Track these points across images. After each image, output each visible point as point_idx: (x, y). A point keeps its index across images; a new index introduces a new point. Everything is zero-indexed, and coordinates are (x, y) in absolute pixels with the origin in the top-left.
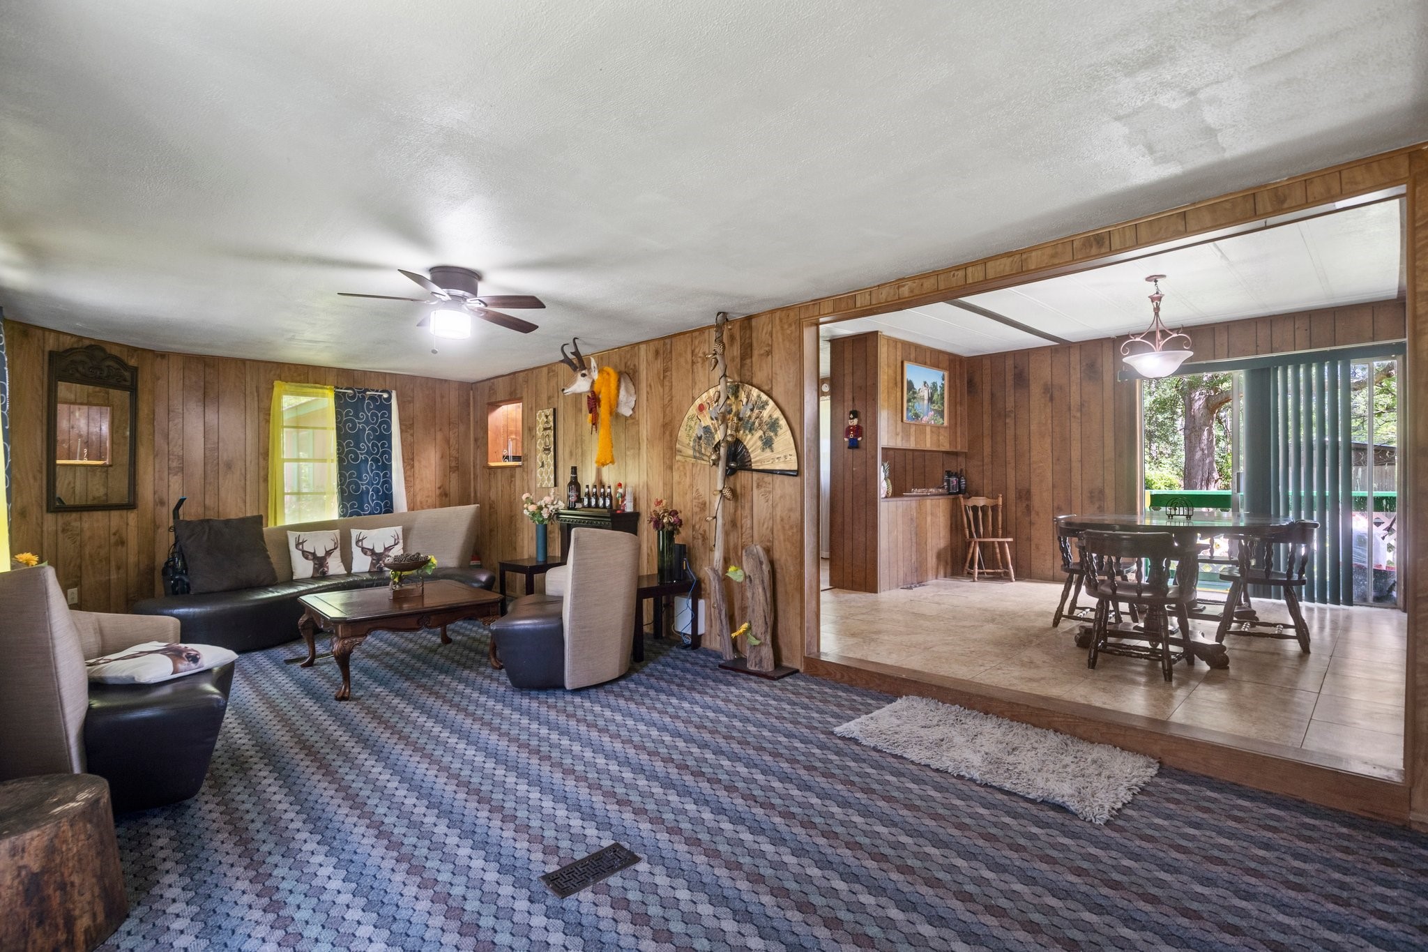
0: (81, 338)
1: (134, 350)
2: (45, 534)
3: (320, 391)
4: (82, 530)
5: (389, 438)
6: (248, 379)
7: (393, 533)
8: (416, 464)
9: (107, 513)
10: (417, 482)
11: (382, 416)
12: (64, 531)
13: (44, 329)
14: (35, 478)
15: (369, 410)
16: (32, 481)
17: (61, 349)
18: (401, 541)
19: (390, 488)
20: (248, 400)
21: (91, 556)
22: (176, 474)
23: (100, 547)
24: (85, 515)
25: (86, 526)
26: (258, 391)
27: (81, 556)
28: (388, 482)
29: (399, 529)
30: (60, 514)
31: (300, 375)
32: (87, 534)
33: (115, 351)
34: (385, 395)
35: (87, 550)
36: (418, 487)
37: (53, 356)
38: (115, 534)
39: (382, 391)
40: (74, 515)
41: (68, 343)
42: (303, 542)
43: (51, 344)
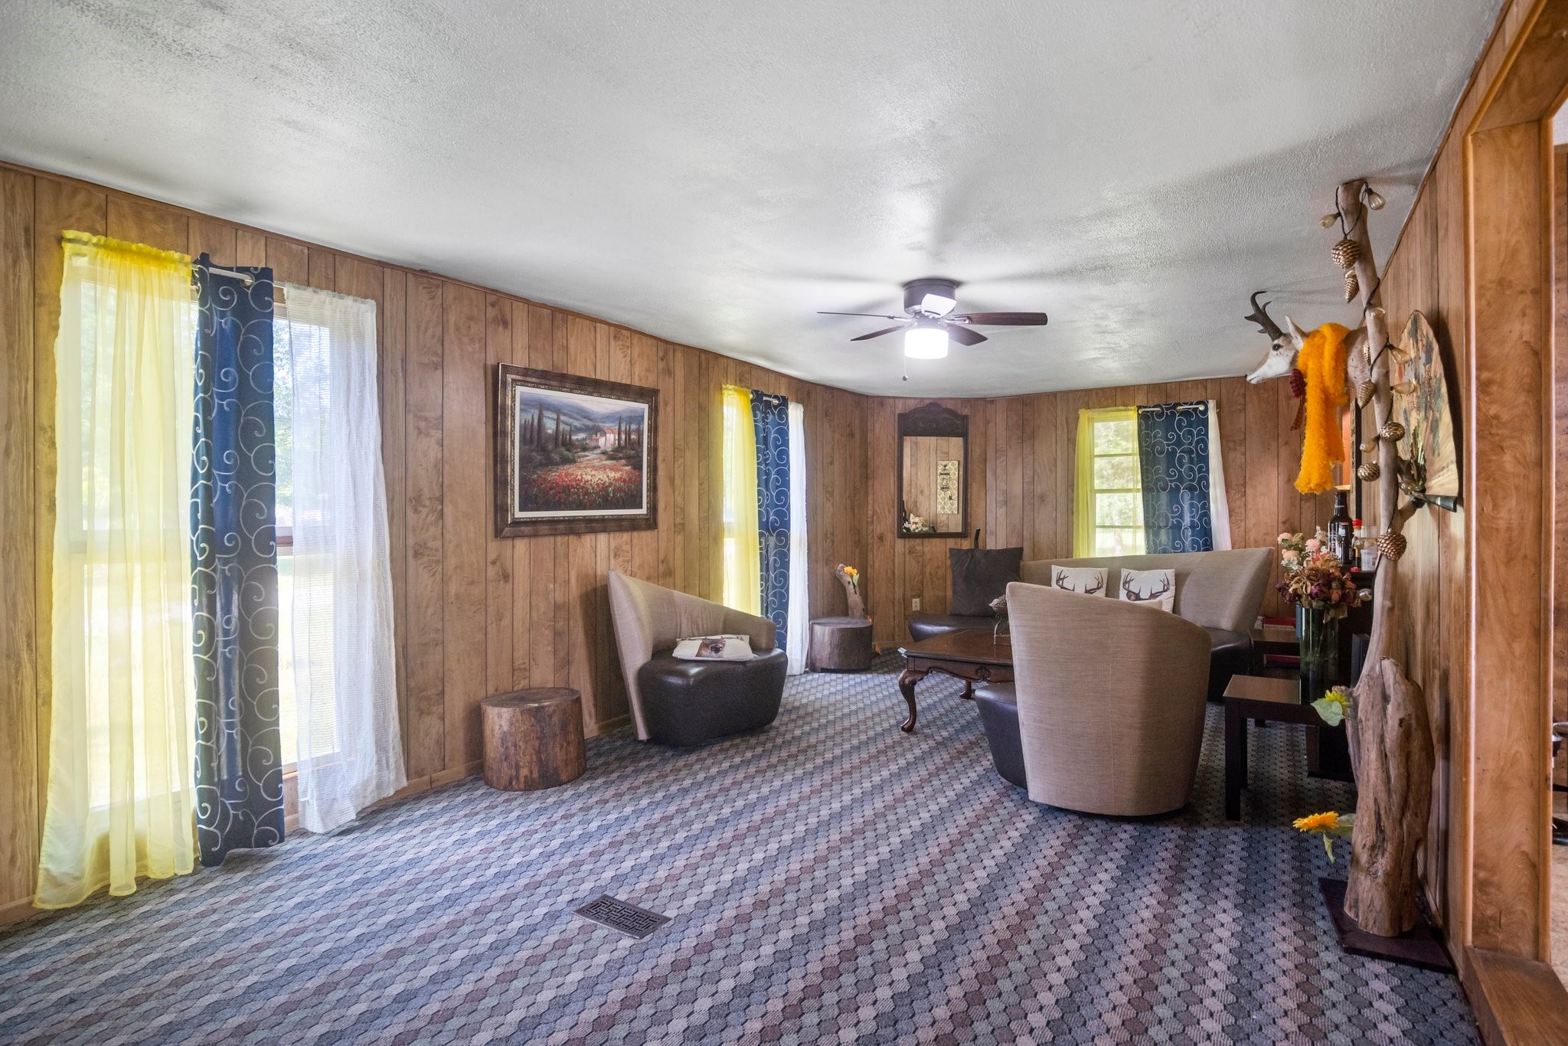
0: (922, 399)
1: (967, 401)
2: (896, 554)
3: (1124, 413)
4: (923, 553)
5: (1205, 459)
6: (1059, 412)
7: (1163, 577)
8: (1249, 491)
9: (944, 540)
10: (1250, 514)
11: (1198, 434)
12: (909, 552)
13: (895, 398)
14: (889, 512)
15: (1180, 428)
16: (887, 513)
17: (907, 411)
18: (1172, 589)
19: (1209, 523)
20: (1059, 432)
21: (930, 574)
22: (1001, 507)
23: (938, 567)
24: (926, 540)
25: (926, 549)
26: (1067, 423)
27: (923, 573)
28: (1206, 514)
29: (1170, 573)
30: (907, 540)
31: (1107, 399)
32: (928, 556)
33: (950, 405)
34: (1202, 408)
35: (928, 570)
36: (1251, 521)
37: (902, 417)
39: (1198, 403)
40: (918, 541)
41: (912, 404)
42: (1064, 578)
43: (900, 408)
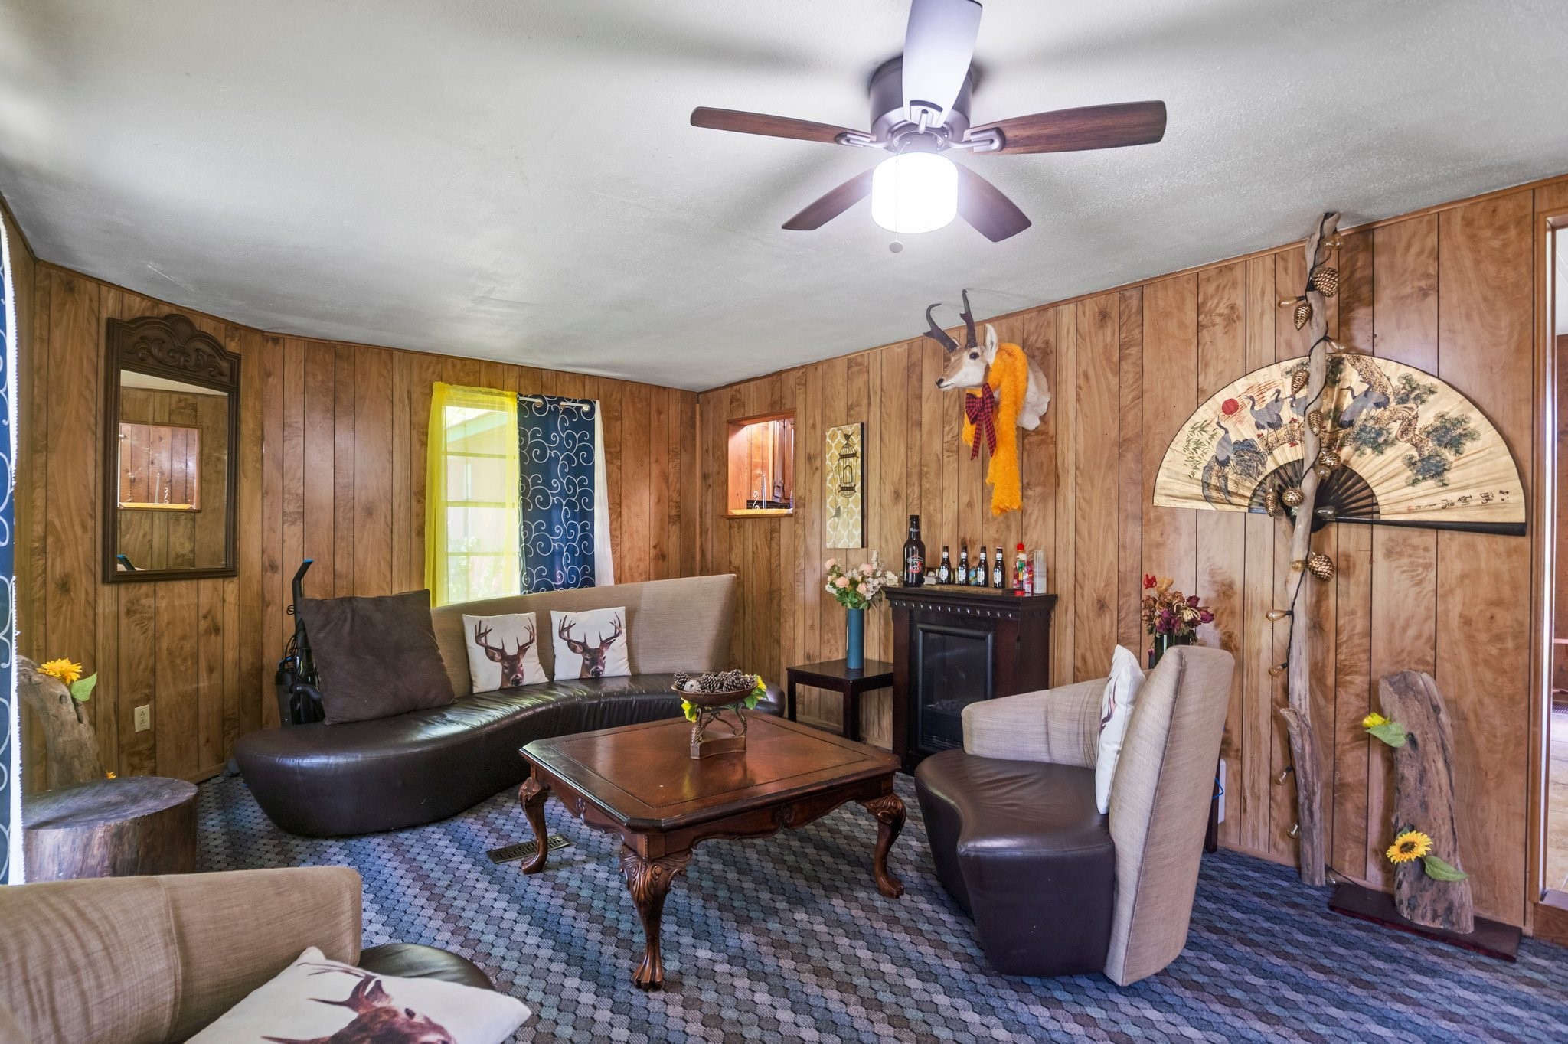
0: (156, 302)
1: (234, 328)
2: (100, 620)
3: (498, 399)
4: (156, 611)
5: (590, 472)
6: (396, 378)
7: (613, 618)
8: (625, 511)
9: (195, 582)
10: (626, 537)
11: (581, 439)
12: (129, 613)
13: (100, 282)
14: (84, 527)
15: (564, 429)
16: (79, 531)
17: (126, 317)
18: (624, 630)
19: (591, 547)
20: (396, 410)
21: (170, 652)
22: (293, 523)
23: (183, 638)
24: (162, 585)
25: (162, 604)
26: (410, 398)
27: (155, 653)
28: (587, 538)
29: (621, 611)
30: (122, 587)
31: (467, 374)
32: (165, 618)
33: (207, 327)
34: (586, 408)
35: (164, 644)
36: (626, 545)
37: (113, 326)
38: (205, 617)
39: (583, 401)
40: (145, 588)
41: (137, 307)
42: (487, 632)
43: (110, 307)
